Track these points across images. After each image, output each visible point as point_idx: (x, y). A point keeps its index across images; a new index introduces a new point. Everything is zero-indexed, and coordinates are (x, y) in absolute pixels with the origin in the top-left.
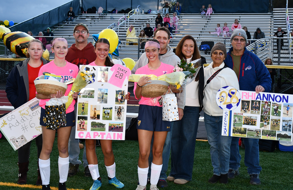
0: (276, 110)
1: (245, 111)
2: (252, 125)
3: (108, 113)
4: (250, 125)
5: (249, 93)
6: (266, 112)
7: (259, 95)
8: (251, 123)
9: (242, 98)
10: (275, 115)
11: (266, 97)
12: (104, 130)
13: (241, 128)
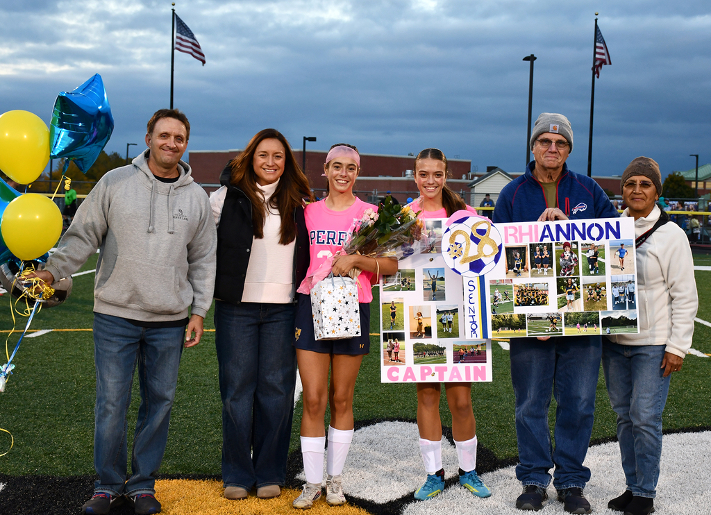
0: (592, 261)
1: (517, 273)
2: (537, 304)
3: (450, 322)
4: (533, 305)
5: (520, 227)
6: (570, 269)
7: (547, 230)
8: (535, 301)
9: (507, 241)
10: (592, 272)
11: (565, 231)
12: (444, 361)
13: (511, 316)
